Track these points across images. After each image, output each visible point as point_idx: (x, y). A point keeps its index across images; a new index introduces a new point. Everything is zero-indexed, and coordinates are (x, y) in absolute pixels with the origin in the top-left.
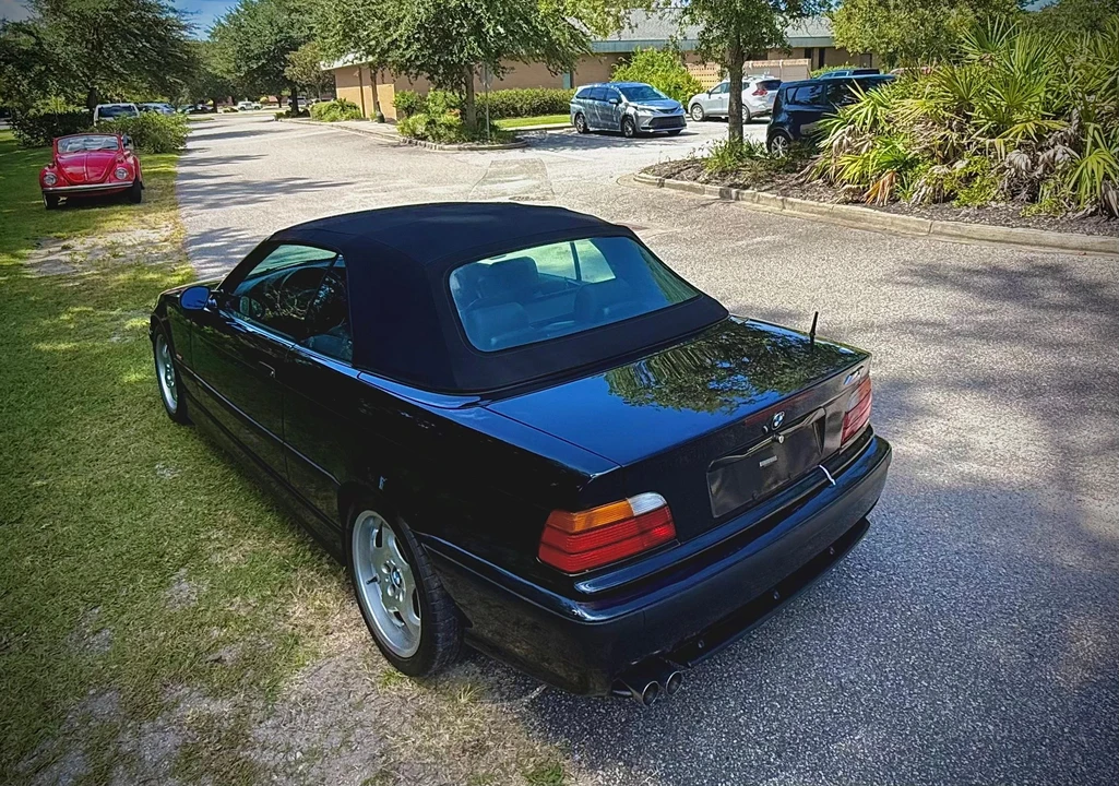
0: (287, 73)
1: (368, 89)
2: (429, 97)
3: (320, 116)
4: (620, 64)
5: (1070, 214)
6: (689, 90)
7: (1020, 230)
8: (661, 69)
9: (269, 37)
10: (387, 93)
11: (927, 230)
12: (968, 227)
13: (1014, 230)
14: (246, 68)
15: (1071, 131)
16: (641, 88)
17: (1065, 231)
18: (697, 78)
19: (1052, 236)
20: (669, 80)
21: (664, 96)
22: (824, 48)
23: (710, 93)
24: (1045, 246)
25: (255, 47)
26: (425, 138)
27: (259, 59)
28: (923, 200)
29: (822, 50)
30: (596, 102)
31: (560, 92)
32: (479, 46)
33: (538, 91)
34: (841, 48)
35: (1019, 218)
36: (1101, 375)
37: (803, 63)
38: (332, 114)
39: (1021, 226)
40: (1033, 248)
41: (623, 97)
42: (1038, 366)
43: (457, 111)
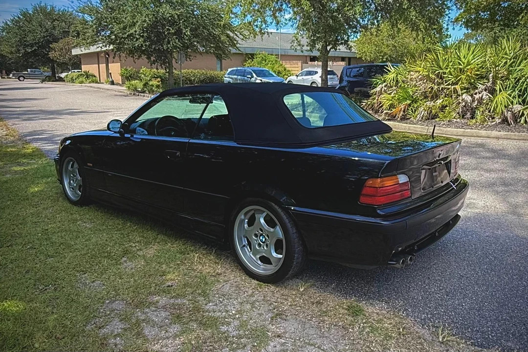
0: (51, 55)
1: (103, 66)
2: (141, 71)
3: (72, 81)
4: (249, 58)
5: (489, 123)
6: (285, 75)
7: (469, 130)
8: (270, 63)
9: (40, 35)
10: (116, 68)
11: (426, 131)
12: (445, 129)
13: (466, 130)
14: (23, 51)
15: (489, 84)
16: (263, 71)
17: (489, 130)
18: (290, 69)
19: (483, 132)
20: (275, 69)
21: (275, 75)
22: (351, 57)
23: (297, 76)
24: (480, 137)
25: (29, 38)
26: (144, 92)
27: (32, 47)
28: (422, 118)
29: (350, 59)
30: (239, 77)
31: (216, 73)
32: (179, 41)
33: (204, 71)
34: (359, 58)
35: (467, 125)
36: (520, 180)
37: (342, 64)
38: (81, 79)
39: (469, 129)
40: (475, 138)
41: (254, 75)
42: (493, 178)
43: (159, 79)
